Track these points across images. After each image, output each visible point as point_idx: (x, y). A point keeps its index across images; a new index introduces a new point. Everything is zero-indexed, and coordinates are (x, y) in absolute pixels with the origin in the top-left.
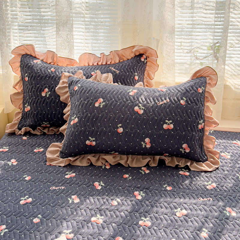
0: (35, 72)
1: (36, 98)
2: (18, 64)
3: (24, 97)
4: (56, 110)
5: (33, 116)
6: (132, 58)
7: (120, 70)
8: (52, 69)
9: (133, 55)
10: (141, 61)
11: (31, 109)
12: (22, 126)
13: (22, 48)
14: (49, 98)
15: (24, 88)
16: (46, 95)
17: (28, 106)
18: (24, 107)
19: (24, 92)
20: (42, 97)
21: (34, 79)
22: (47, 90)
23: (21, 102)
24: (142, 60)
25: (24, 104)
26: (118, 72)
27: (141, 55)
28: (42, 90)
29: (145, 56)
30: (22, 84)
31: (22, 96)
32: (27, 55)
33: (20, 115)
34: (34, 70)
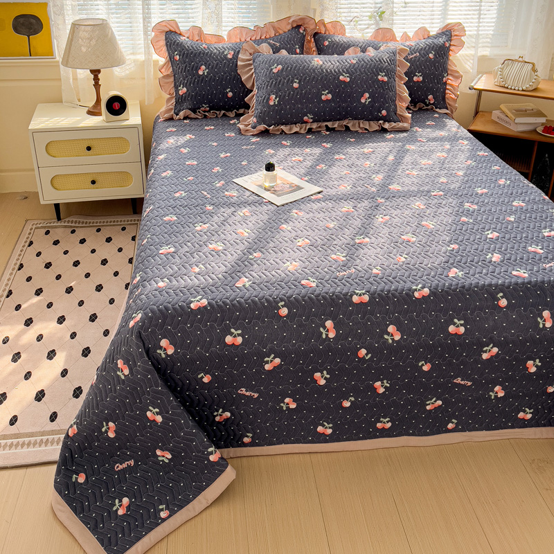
0: (187, 49)
1: (192, 78)
2: (163, 43)
3: (175, 80)
4: (216, 90)
5: (191, 99)
6: (289, 30)
7: (280, 43)
8: (204, 45)
9: (289, 27)
10: (300, 32)
11: (187, 91)
12: (180, 111)
13: (164, 24)
14: (207, 76)
15: (173, 69)
16: (204, 73)
17: (183, 87)
18: (177, 91)
19: (175, 74)
20: (199, 76)
21: (187, 57)
22: (203, 67)
23: (173, 85)
24: (302, 31)
25: (176, 87)
26: (278, 44)
27: (299, 27)
28: (198, 68)
29: (303, 28)
30: (170, 65)
31: (172, 79)
32: (171, 32)
33: (174, 100)
34: (185, 47)
